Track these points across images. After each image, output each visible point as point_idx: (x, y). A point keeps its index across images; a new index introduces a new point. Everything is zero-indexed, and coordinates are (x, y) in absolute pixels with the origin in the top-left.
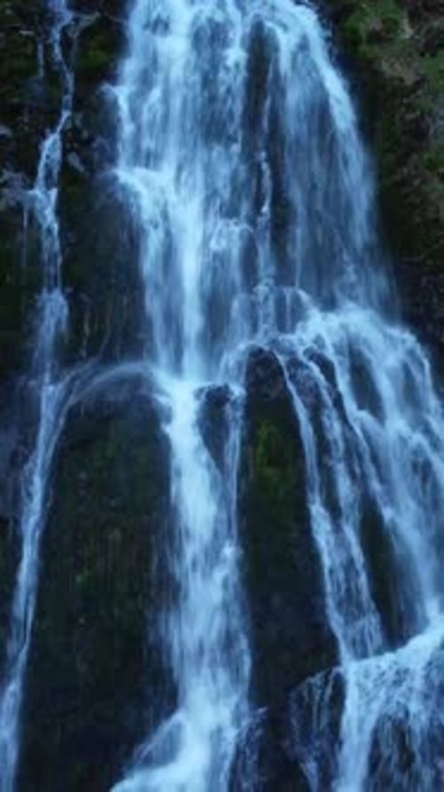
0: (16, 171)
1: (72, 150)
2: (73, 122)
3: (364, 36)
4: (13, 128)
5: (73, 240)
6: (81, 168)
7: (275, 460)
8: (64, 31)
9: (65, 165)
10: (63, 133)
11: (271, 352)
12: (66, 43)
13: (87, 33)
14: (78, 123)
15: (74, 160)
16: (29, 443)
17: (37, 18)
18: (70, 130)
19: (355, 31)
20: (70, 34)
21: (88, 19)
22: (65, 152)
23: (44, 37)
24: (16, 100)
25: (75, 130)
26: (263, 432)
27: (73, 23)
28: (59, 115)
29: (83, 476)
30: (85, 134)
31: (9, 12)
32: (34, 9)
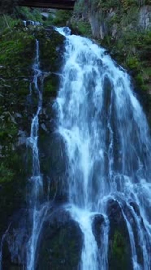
0: (23, 130)
1: (43, 122)
2: (43, 111)
3: (143, 81)
4: (22, 114)
5: (44, 156)
6: (46, 130)
7: (120, 245)
8: (38, 78)
9: (40, 127)
10: (39, 116)
11: (116, 201)
12: (39, 83)
13: (47, 79)
14: (45, 113)
15: (43, 126)
16: (29, 233)
17: (29, 73)
18: (41, 115)
19: (140, 80)
20: (41, 79)
21: (47, 74)
22: (40, 123)
23: (32, 80)
24: (22, 104)
25: (43, 115)
26: (116, 236)
27: (41, 75)
28: (37, 109)
29: (51, 251)
30: (47, 117)
31: (19, 71)
32: (27, 70)
